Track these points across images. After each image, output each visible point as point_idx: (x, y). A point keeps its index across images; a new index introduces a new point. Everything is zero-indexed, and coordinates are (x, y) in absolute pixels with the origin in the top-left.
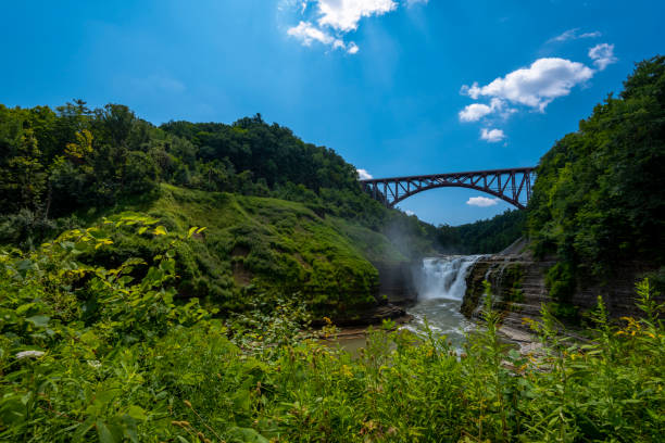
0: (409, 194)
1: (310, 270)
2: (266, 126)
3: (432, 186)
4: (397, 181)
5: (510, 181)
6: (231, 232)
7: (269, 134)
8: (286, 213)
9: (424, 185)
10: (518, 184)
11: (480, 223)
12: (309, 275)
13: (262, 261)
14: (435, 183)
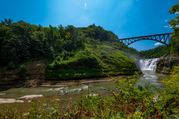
0: (132, 42)
1: (120, 62)
2: (97, 27)
3: (139, 40)
4: (129, 39)
5: (163, 37)
6: (100, 54)
7: (98, 29)
8: (109, 49)
9: (137, 40)
10: (166, 38)
11: (150, 50)
12: (120, 63)
13: (109, 60)
14: (140, 39)
